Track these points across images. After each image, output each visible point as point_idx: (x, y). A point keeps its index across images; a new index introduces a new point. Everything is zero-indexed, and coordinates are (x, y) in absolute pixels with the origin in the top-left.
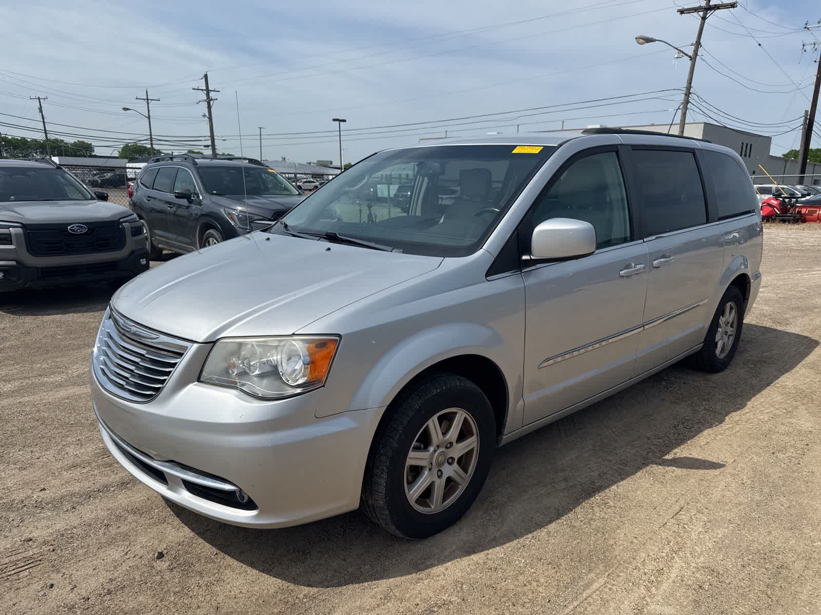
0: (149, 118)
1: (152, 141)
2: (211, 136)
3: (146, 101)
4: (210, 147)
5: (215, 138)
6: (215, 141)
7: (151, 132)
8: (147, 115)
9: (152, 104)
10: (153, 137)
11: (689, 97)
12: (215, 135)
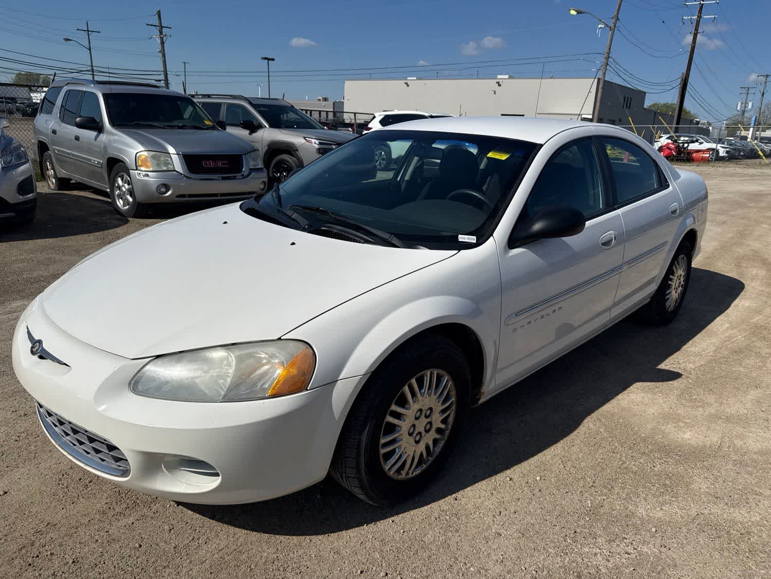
0: (90, 50)
1: (93, 72)
2: (164, 71)
3: (87, 32)
4: (163, 82)
5: (168, 73)
6: (168, 76)
7: (92, 64)
8: (87, 46)
9: (92, 35)
10: (94, 68)
11: (608, 60)
12: (168, 70)
